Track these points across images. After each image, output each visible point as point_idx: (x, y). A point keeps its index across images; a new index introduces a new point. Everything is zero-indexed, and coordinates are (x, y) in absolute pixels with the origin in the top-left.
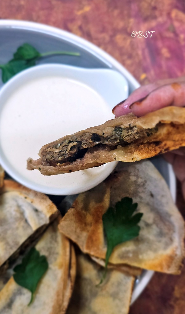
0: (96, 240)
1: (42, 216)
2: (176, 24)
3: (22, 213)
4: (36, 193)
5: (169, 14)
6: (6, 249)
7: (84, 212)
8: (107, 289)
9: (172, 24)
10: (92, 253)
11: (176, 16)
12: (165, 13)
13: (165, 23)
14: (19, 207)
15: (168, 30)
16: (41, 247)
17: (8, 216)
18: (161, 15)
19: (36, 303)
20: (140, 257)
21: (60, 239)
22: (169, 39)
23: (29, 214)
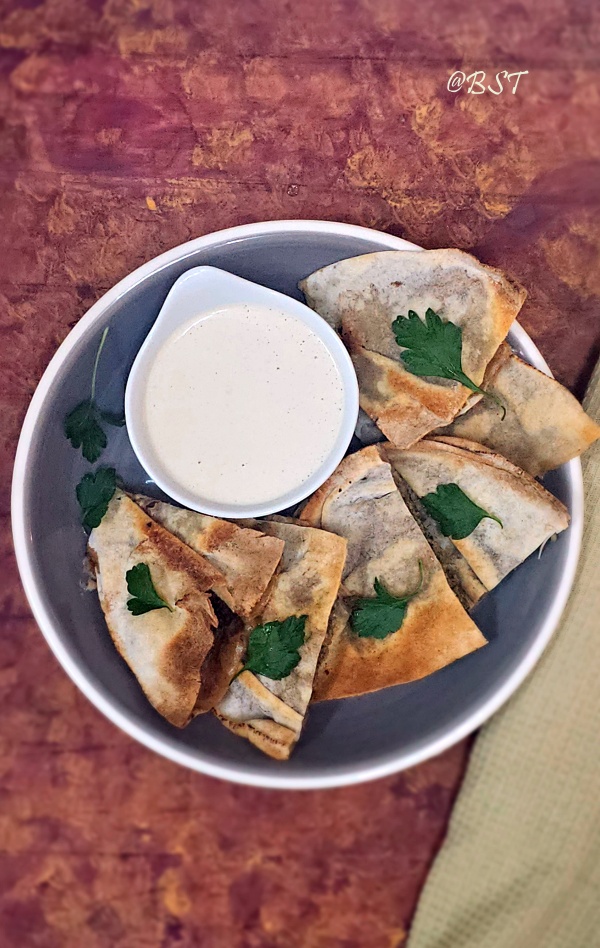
0: (439, 399)
1: (376, 471)
2: (48, 87)
3: (364, 502)
4: (337, 473)
5: (20, 95)
6: (410, 538)
7: (389, 405)
8: (516, 403)
9: (44, 96)
10: (456, 411)
11: (28, 80)
12: (15, 104)
13: (40, 112)
14: (352, 504)
15: (57, 111)
16: (423, 486)
17: (362, 523)
18: (19, 114)
19: (502, 515)
20: (485, 338)
21: (419, 456)
22: (78, 116)
23: (367, 492)
